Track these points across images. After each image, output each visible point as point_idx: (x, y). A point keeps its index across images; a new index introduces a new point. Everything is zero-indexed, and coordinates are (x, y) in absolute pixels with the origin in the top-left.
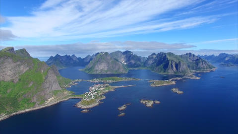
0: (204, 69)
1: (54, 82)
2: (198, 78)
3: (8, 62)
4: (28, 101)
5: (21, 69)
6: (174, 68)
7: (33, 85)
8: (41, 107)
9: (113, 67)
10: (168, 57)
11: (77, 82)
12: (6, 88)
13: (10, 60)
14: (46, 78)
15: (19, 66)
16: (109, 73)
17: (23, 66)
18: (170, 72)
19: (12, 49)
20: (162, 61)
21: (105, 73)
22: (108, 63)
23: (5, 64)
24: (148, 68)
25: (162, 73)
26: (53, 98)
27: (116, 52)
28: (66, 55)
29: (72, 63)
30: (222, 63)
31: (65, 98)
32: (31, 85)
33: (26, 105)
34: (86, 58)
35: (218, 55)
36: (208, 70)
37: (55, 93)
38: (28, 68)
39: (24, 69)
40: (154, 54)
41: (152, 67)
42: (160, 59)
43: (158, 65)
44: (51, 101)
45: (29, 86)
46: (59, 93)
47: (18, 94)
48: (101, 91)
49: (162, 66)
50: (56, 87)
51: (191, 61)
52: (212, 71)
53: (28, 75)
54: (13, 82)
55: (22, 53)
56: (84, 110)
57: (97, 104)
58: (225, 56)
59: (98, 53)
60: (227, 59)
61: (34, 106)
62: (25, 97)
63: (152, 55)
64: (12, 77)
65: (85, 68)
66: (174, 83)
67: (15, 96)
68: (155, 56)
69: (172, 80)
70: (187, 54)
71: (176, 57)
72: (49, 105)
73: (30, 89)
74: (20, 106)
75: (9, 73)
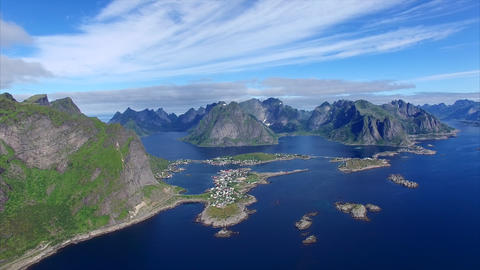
0: (434, 132)
1: (142, 168)
2: (431, 152)
3: (44, 126)
4: (93, 213)
5: (72, 141)
6: (376, 133)
7: (100, 176)
8: (123, 225)
9: (248, 132)
10: (358, 108)
11: (182, 165)
12: (44, 183)
13: (46, 122)
14: (127, 161)
15: (67, 134)
16: (240, 144)
17: (74, 135)
18: (368, 140)
19: (45, 98)
20: (348, 118)
21: (234, 145)
22: (239, 124)
23: (37, 131)
24: (316, 132)
25: (350, 143)
26: (143, 204)
27: (248, 101)
28: (147, 110)
29: (160, 124)
30: (464, 120)
31: (169, 202)
32: (96, 175)
33: (89, 221)
34: (187, 114)
35: (452, 103)
36: (442, 134)
37: (147, 192)
38: (85, 139)
39: (77, 140)
40: (326, 104)
41: (326, 131)
42: (342, 113)
43: (337, 126)
44: (141, 209)
45: (93, 178)
46: (153, 191)
47: (69, 197)
48: (241, 184)
49: (347, 127)
50: (147, 178)
51: (405, 118)
52: (452, 136)
53: (88, 154)
54: (56, 169)
55: (65, 107)
56: (222, 232)
57: (243, 215)
58: (467, 104)
59: (214, 104)
60: (471, 111)
61: (107, 225)
62: (85, 204)
63: (322, 105)
64: (54, 159)
65: (190, 136)
66: (384, 163)
67: (65, 201)
68: (328, 108)
69: (380, 157)
70: (393, 103)
71: (375, 108)
72: (138, 220)
73: (96, 186)
74: (77, 225)
75: (47, 150)
